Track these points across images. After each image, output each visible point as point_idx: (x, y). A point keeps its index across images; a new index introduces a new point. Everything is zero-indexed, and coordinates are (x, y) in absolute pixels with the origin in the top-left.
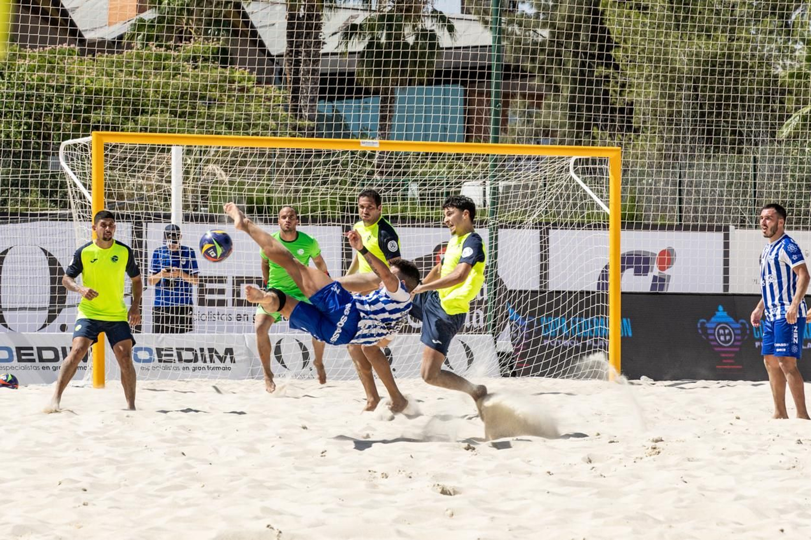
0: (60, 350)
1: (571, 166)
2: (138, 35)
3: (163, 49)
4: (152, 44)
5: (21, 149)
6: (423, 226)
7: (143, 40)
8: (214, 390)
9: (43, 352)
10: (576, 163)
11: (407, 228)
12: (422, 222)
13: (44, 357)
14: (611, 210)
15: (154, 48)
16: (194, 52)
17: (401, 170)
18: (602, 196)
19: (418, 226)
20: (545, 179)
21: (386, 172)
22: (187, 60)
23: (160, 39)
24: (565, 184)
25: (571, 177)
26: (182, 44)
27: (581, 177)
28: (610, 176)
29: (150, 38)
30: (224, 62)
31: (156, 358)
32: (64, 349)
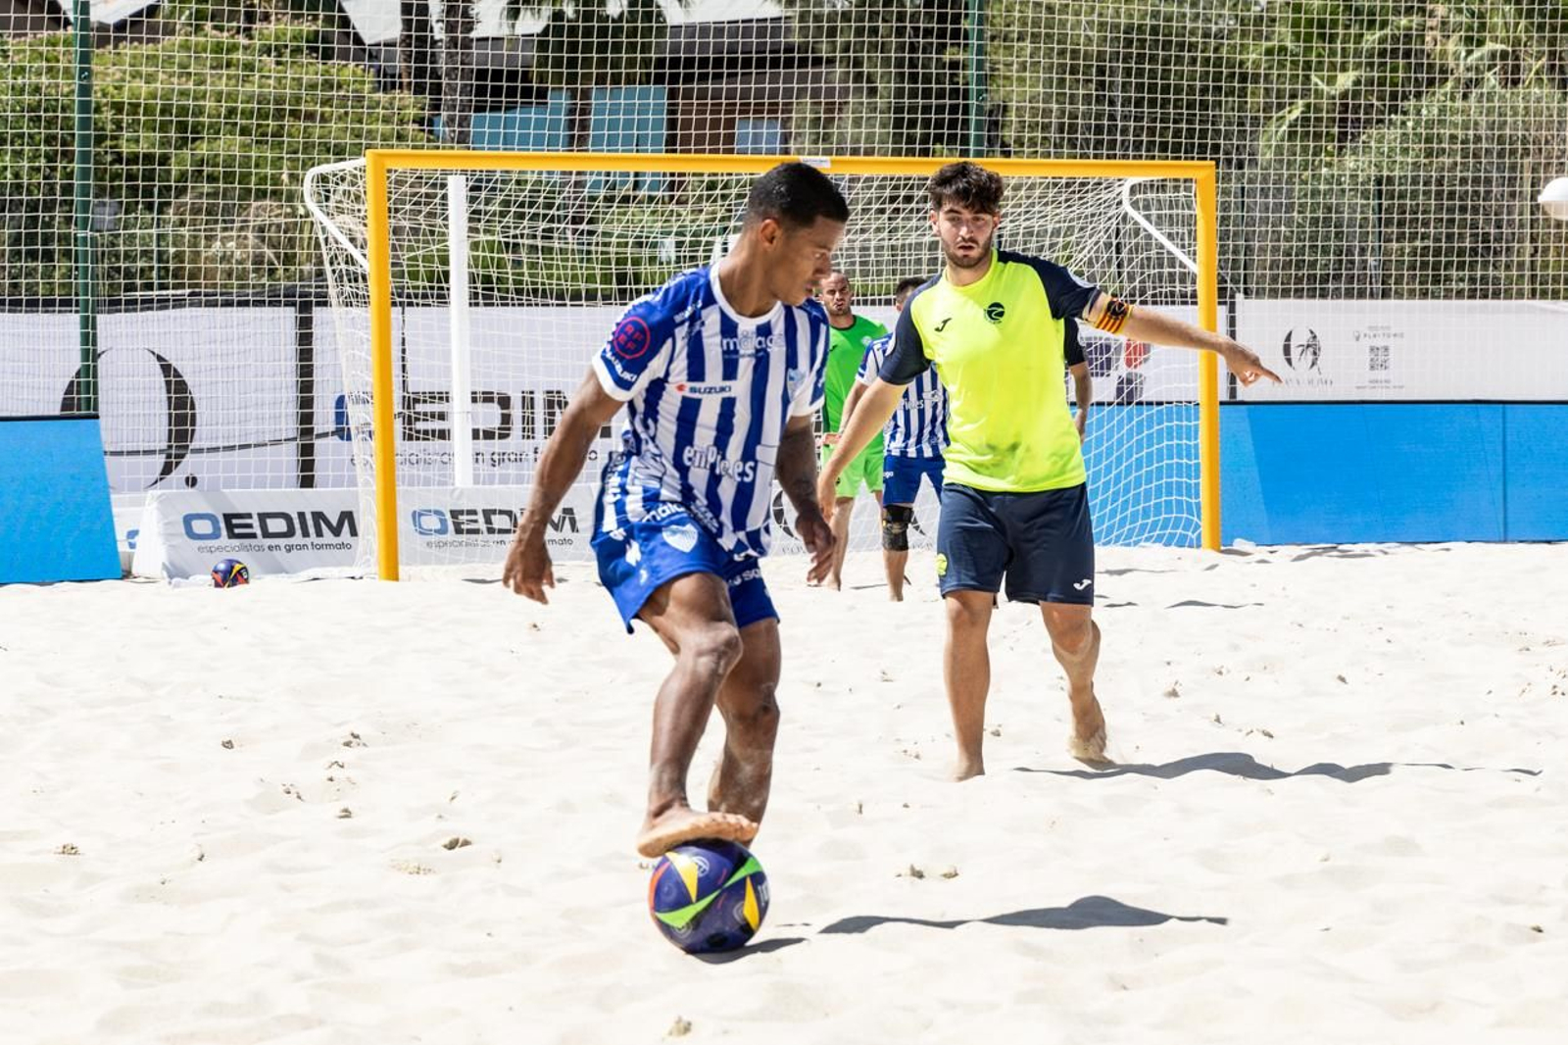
0: (295, 516)
1: (1125, 196)
2: (182, 10)
3: (225, 33)
4: (208, 25)
5: (41, 197)
7: (190, 18)
9: (269, 521)
10: (1133, 190)
13: (271, 530)
14: (1201, 265)
15: (210, 32)
16: (277, 39)
18: (1183, 246)
20: (1085, 218)
22: (268, 51)
23: (217, 17)
24: (1114, 226)
25: (1126, 214)
26: (257, 25)
27: (1143, 213)
28: (1198, 211)
29: (200, 15)
30: (327, 55)
31: (451, 527)
32: (301, 515)
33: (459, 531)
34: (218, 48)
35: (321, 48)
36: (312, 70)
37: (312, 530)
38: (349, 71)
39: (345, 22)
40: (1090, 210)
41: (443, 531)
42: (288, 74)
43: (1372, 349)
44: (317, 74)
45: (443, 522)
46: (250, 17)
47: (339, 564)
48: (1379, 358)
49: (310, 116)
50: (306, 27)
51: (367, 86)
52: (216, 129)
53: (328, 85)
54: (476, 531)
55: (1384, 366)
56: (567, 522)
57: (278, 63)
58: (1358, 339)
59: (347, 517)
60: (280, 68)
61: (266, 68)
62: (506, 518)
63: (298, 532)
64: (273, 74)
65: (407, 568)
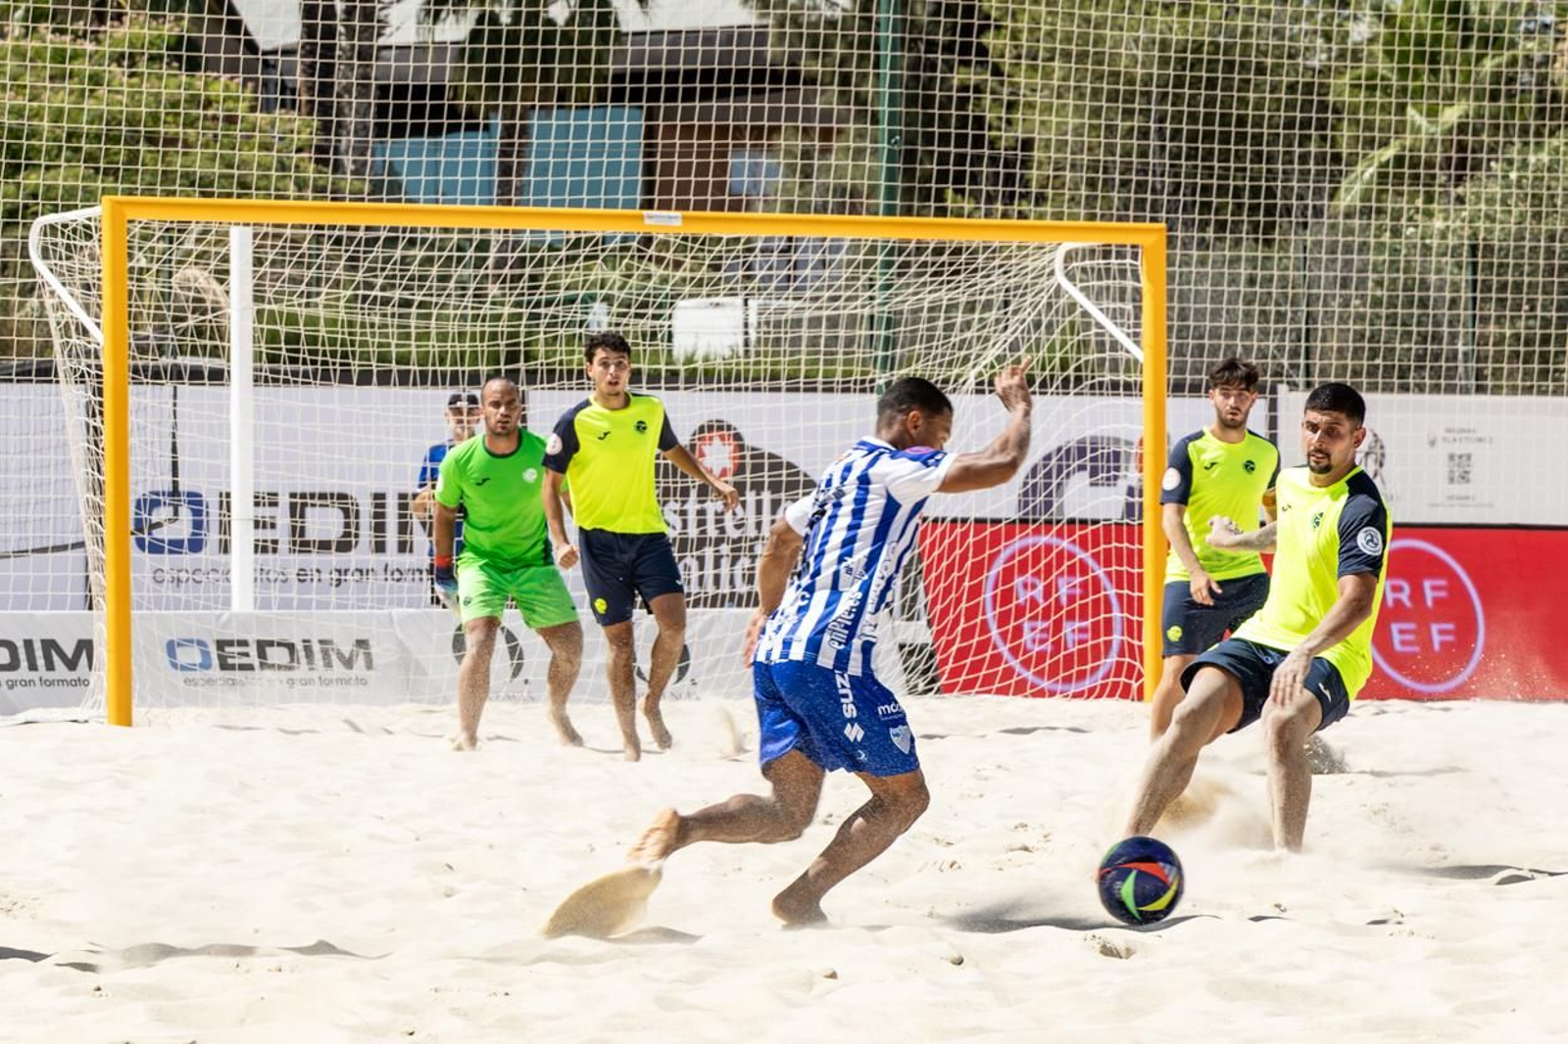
0: (20, 645)
1: (1058, 265)
2: (16, 8)
3: (68, 38)
4: (45, 27)
6: (747, 389)
7: (25, 19)
8: (346, 727)
10: (1069, 257)
11: (715, 393)
12: (746, 381)
14: (1144, 350)
15: (49, 36)
16: (132, 45)
17: (722, 274)
19: (738, 389)
20: (1007, 290)
21: (692, 279)
22: (118, 59)
23: (59, 18)
24: (1045, 301)
25: (1059, 286)
26: (107, 28)
27: (1079, 285)
28: (1144, 284)
29: (39, 16)
30: (193, 65)
31: (215, 662)
32: (28, 644)
33: (224, 666)
34: (59, 56)
35: (187, 55)
36: (174, 84)
37: (41, 662)
38: (220, 85)
39: (235, 26)
40: (1012, 281)
41: (206, 665)
42: (144, 89)
43: (1451, 457)
44: (179, 87)
45: (206, 654)
46: (100, 18)
47: (63, 704)
48: (1461, 470)
49: (171, 141)
50: (168, 30)
51: (241, 105)
52: (54, 154)
53: (193, 101)
54: (250, 667)
55: (1465, 477)
56: (361, 657)
57: (132, 75)
58: (1433, 443)
59: (85, 646)
60: (135, 80)
61: (116, 82)
62: (285, 651)
63: (24, 664)
64: (125, 89)
65: (143, 710)
